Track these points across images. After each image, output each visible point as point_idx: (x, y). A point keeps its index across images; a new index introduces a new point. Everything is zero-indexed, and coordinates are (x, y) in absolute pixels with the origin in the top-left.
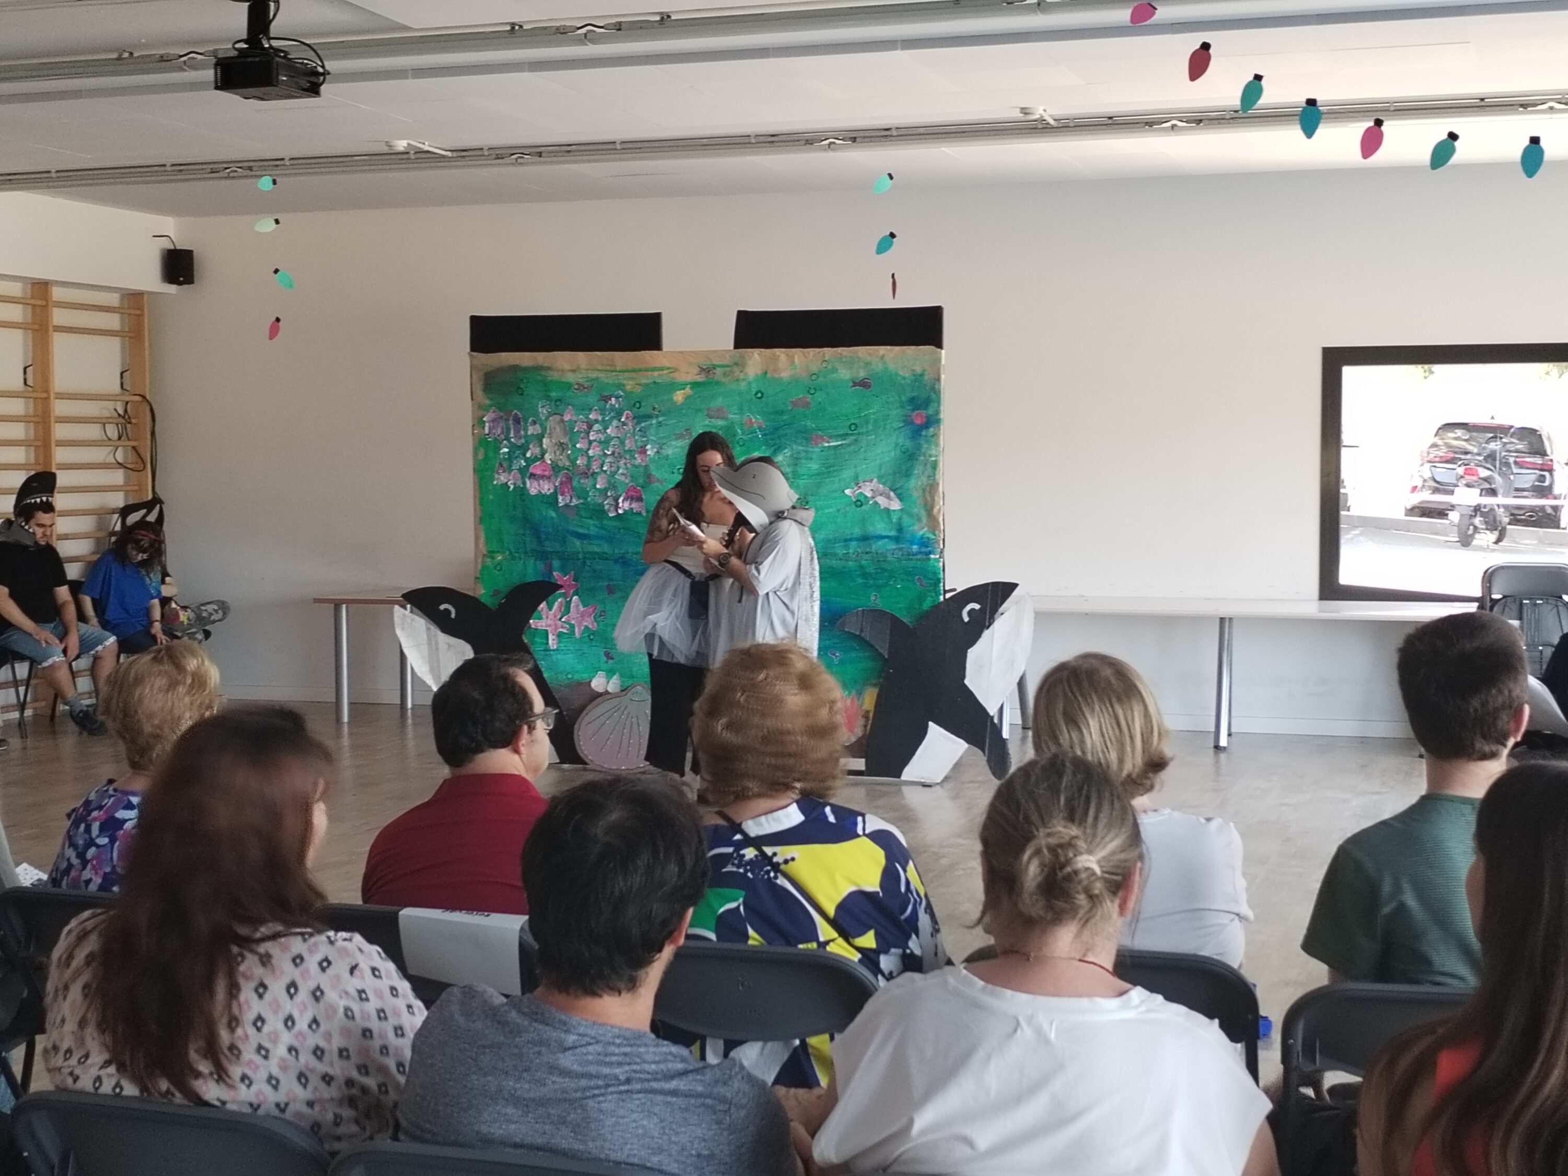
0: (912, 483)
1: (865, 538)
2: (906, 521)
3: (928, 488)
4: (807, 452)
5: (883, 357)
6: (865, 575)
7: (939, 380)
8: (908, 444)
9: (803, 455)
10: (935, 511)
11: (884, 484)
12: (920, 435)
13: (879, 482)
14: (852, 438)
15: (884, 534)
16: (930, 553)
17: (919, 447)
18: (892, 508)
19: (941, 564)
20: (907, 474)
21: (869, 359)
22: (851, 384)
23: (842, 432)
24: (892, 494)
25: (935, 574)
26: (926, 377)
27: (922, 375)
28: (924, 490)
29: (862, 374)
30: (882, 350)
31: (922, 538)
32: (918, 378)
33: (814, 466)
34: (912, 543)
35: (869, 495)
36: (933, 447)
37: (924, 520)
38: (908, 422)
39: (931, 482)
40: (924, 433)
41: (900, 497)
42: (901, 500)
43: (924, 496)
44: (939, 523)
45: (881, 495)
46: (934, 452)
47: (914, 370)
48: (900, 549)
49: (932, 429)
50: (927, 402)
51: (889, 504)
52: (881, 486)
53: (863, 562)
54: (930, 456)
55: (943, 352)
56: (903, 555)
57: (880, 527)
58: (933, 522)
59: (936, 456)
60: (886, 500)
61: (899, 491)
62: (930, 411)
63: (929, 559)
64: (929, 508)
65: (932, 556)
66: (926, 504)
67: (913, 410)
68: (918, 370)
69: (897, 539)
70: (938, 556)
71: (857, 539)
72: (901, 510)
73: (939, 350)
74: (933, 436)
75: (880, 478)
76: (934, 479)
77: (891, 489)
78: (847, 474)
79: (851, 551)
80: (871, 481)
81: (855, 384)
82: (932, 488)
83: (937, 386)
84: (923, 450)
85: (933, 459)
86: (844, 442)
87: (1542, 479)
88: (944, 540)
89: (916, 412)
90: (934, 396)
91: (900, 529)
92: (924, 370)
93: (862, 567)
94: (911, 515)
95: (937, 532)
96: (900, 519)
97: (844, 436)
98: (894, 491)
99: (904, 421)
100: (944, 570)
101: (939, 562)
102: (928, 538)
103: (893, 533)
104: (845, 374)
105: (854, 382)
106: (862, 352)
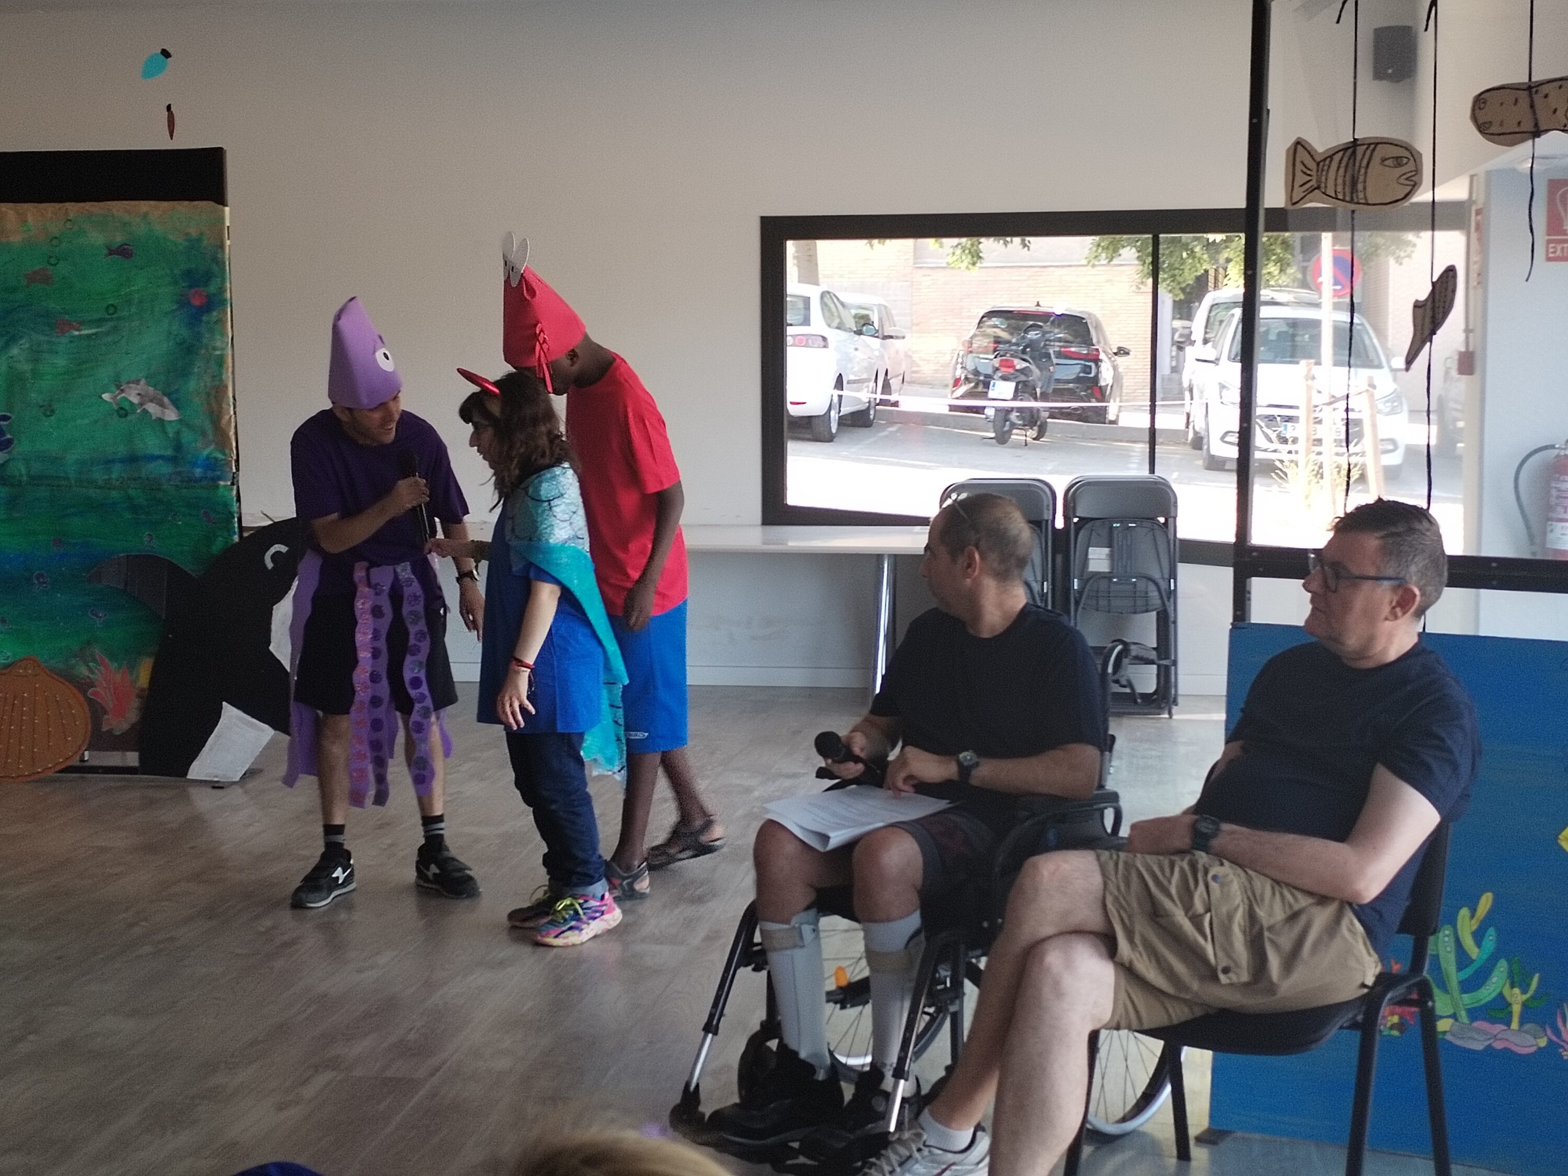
0: (192, 385)
1: (133, 459)
2: (187, 437)
3: (213, 392)
4: (49, 342)
5: (145, 215)
6: (135, 508)
7: (222, 246)
8: (185, 332)
9: (45, 347)
10: (224, 421)
11: (155, 386)
12: (201, 321)
13: (148, 384)
14: (110, 324)
15: (157, 453)
16: (219, 478)
17: (198, 337)
18: (167, 418)
19: (235, 492)
20: (184, 373)
21: (127, 218)
22: (105, 251)
23: (96, 316)
24: (166, 400)
25: (226, 505)
26: (205, 243)
27: (199, 240)
28: (208, 394)
29: (119, 239)
30: (144, 206)
31: (208, 458)
32: (194, 244)
33: (61, 362)
34: (194, 464)
35: (135, 400)
36: (218, 337)
37: (210, 432)
38: (183, 302)
39: (217, 383)
40: (204, 318)
41: (176, 404)
42: (178, 408)
43: (209, 404)
44: (229, 439)
45: (151, 401)
46: (218, 344)
47: (187, 234)
48: (179, 473)
49: (215, 314)
50: (208, 277)
51: (163, 413)
52: (151, 389)
53: (132, 492)
54: (215, 349)
55: (227, 209)
56: (182, 481)
57: (151, 443)
58: (221, 438)
59: (223, 349)
60: (158, 407)
61: (174, 396)
62: (212, 289)
63: (217, 487)
64: (216, 417)
65: (222, 483)
66: (211, 412)
67: (190, 287)
68: (194, 233)
69: (174, 460)
70: (229, 483)
71: (122, 461)
72: (180, 421)
73: (221, 207)
74: (216, 323)
75: (151, 379)
76: (221, 380)
77: (164, 394)
78: (104, 373)
79: (113, 476)
80: (137, 382)
81: (111, 252)
82: (217, 392)
83: (219, 256)
84: (205, 341)
85: (218, 353)
86: (100, 330)
87: (1088, 370)
88: (237, 461)
89: (193, 291)
90: (215, 268)
91: (178, 446)
92: (201, 234)
93: (129, 498)
94: (190, 427)
95: (227, 451)
96: (178, 433)
97: (99, 322)
98: (168, 395)
99: (177, 302)
100: (239, 500)
101: (232, 489)
102: (216, 459)
103: (169, 452)
104: (97, 238)
105: (109, 250)
106: (118, 208)
